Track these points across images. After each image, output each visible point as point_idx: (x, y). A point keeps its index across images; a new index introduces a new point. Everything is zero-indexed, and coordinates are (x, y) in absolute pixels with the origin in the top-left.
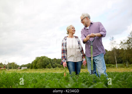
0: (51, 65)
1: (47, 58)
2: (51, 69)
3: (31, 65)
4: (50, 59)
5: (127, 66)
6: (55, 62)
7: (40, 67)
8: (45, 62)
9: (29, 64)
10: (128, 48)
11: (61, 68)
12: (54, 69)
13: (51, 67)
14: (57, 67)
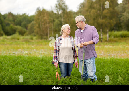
6: (10, 21)
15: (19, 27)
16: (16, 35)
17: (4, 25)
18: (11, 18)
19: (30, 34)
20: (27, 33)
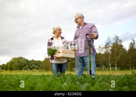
0: (28, 67)
1: (24, 59)
2: (28, 71)
3: (5, 66)
4: (27, 61)
5: (103, 69)
6: (33, 63)
7: (16, 68)
8: (22, 63)
9: (4, 65)
10: (105, 53)
11: (39, 70)
12: (31, 71)
13: (28, 68)
14: (35, 69)
15: (36, 66)
16: (35, 70)
17: (30, 65)
18: (33, 62)
19: (41, 69)
20: (40, 69)
